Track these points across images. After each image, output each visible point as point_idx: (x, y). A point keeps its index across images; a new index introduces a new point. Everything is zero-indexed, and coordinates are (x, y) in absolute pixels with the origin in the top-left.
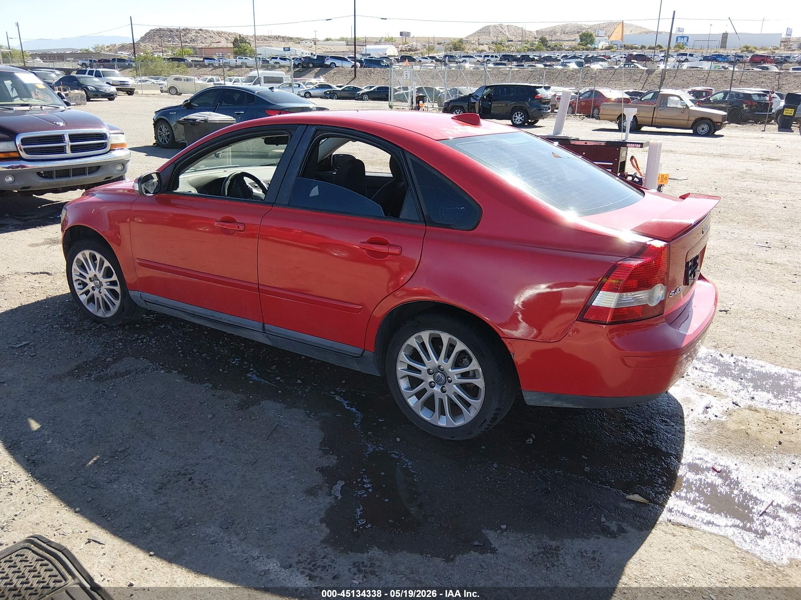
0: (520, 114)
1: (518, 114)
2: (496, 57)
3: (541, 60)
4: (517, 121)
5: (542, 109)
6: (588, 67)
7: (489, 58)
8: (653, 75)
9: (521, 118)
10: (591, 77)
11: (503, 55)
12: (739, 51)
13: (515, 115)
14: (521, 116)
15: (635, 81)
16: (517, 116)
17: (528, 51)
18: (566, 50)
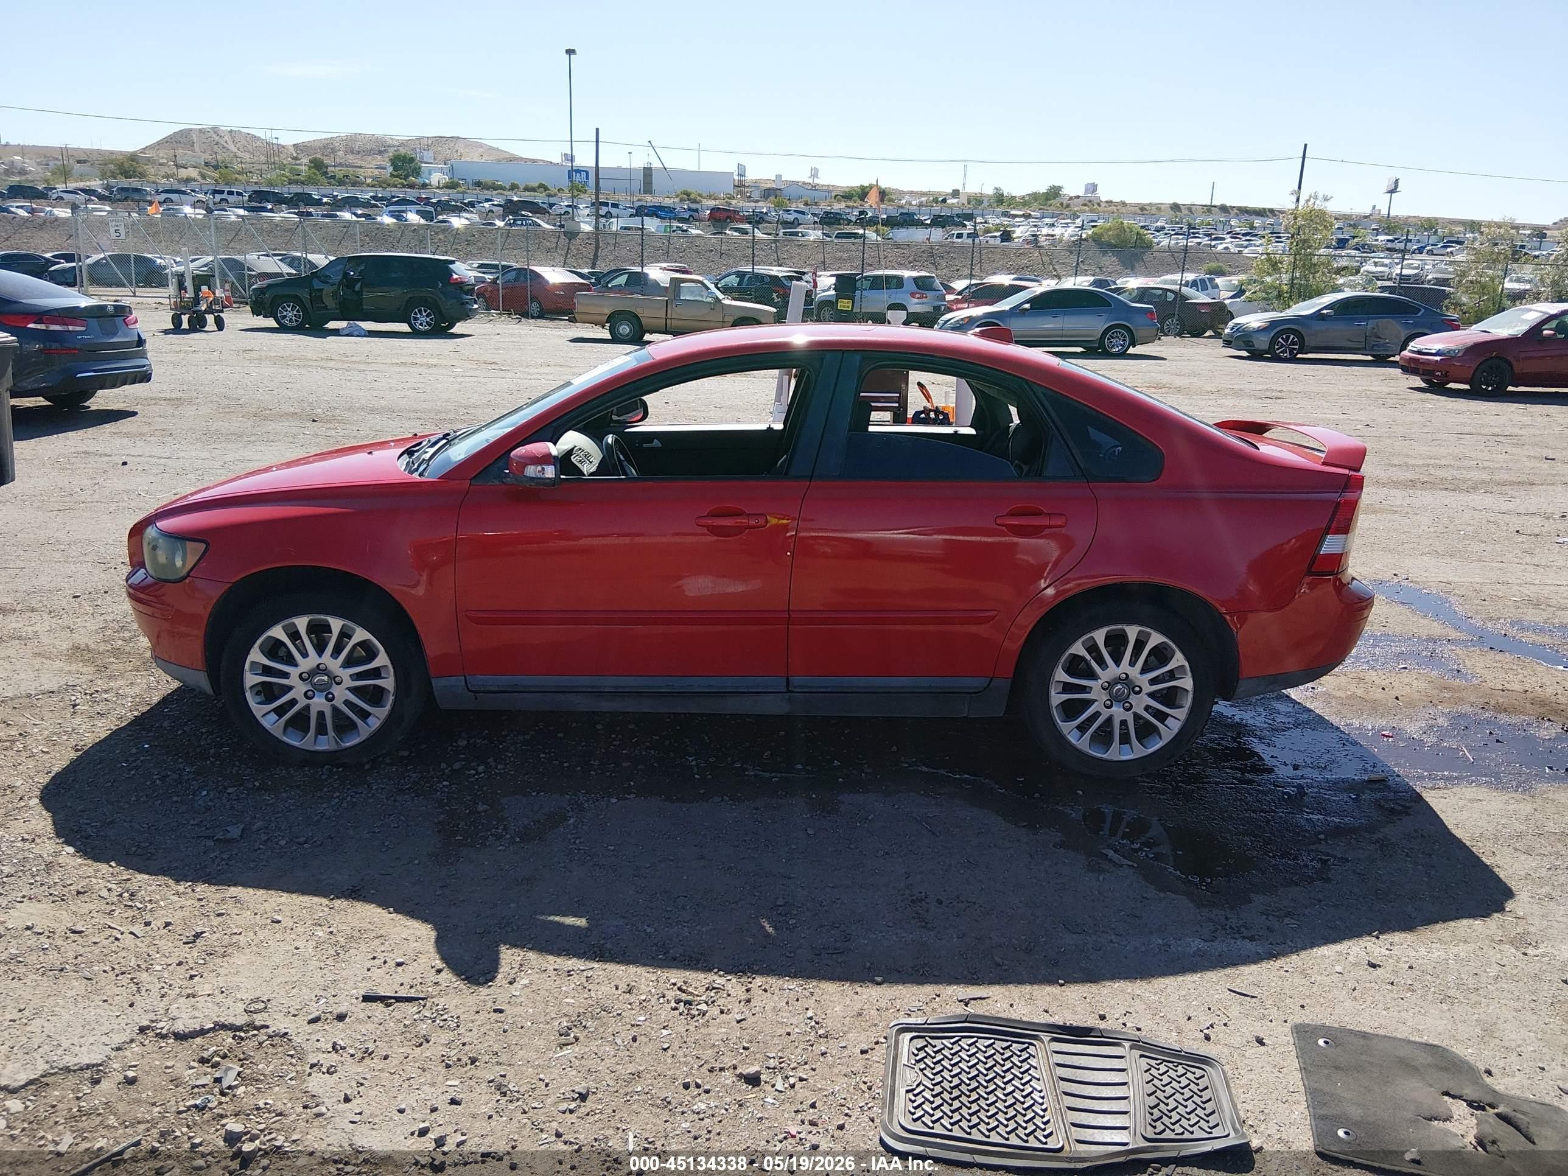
0: (425, 311)
1: (420, 311)
2: (239, 194)
3: (338, 204)
4: (421, 324)
5: (467, 303)
6: (444, 221)
7: (225, 196)
8: (578, 241)
9: (428, 319)
10: (467, 241)
11: (255, 192)
12: (677, 200)
13: (415, 313)
14: (427, 316)
15: (549, 251)
16: (419, 316)
17: (290, 183)
18: (368, 185)
